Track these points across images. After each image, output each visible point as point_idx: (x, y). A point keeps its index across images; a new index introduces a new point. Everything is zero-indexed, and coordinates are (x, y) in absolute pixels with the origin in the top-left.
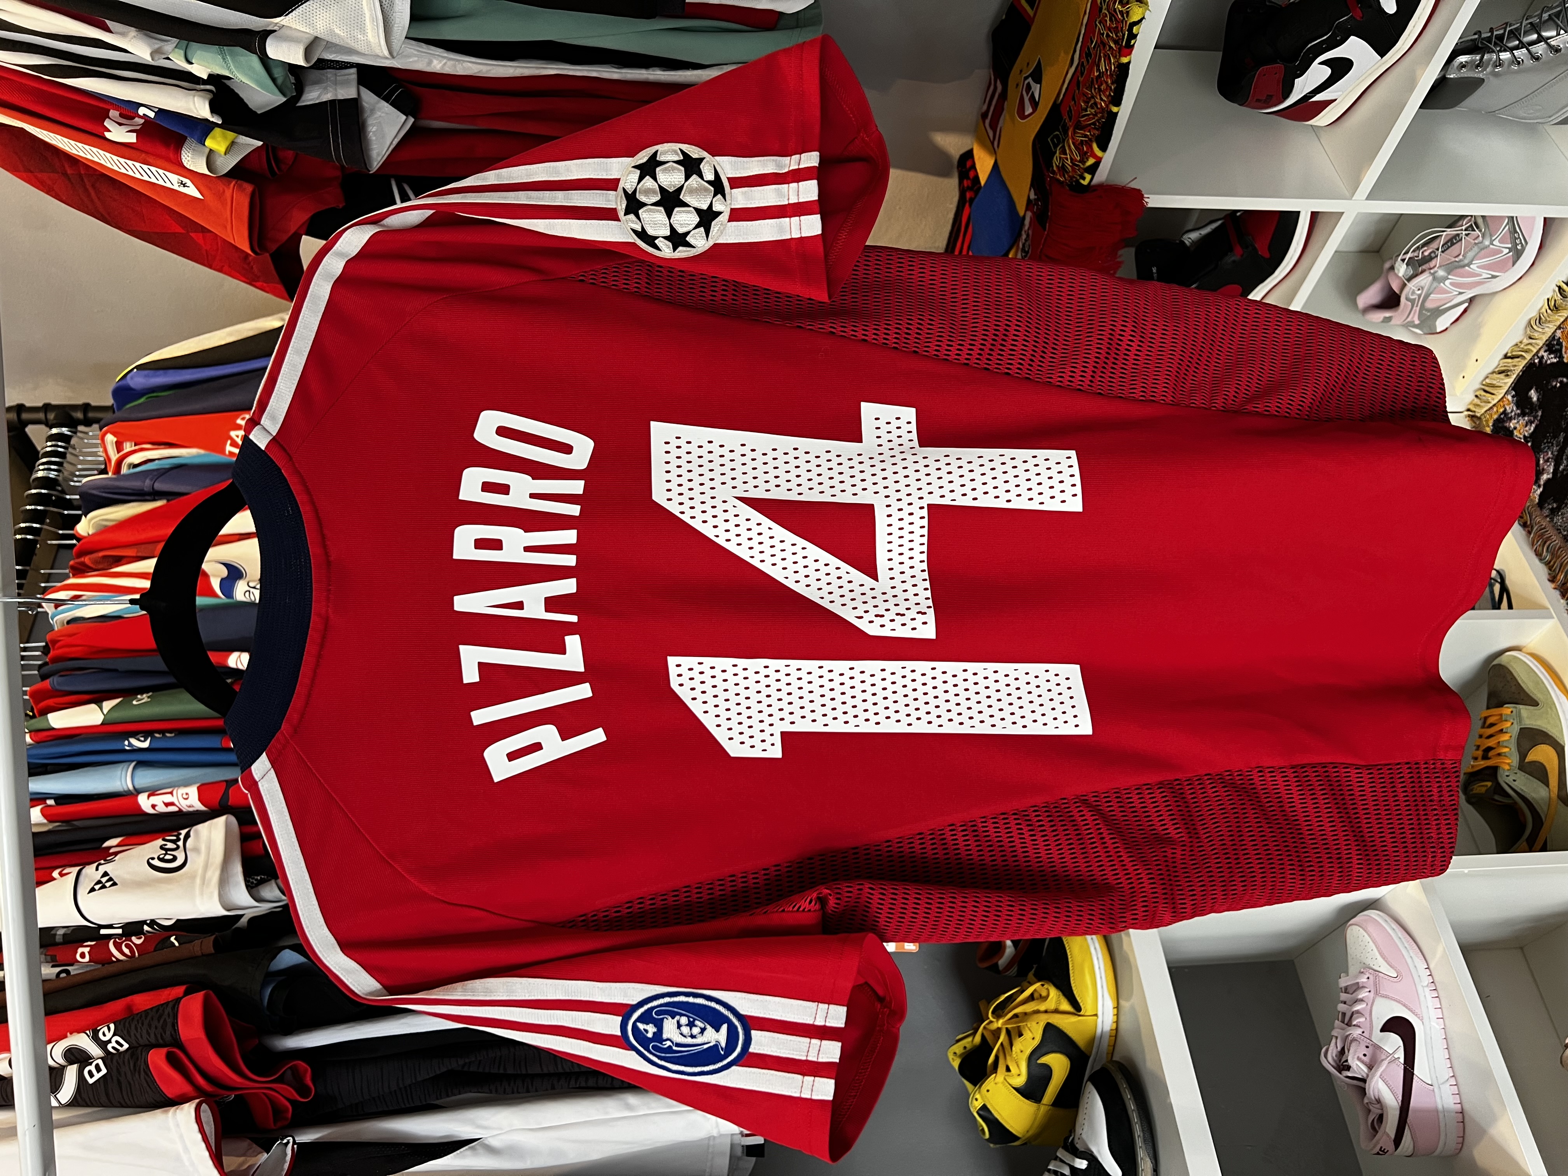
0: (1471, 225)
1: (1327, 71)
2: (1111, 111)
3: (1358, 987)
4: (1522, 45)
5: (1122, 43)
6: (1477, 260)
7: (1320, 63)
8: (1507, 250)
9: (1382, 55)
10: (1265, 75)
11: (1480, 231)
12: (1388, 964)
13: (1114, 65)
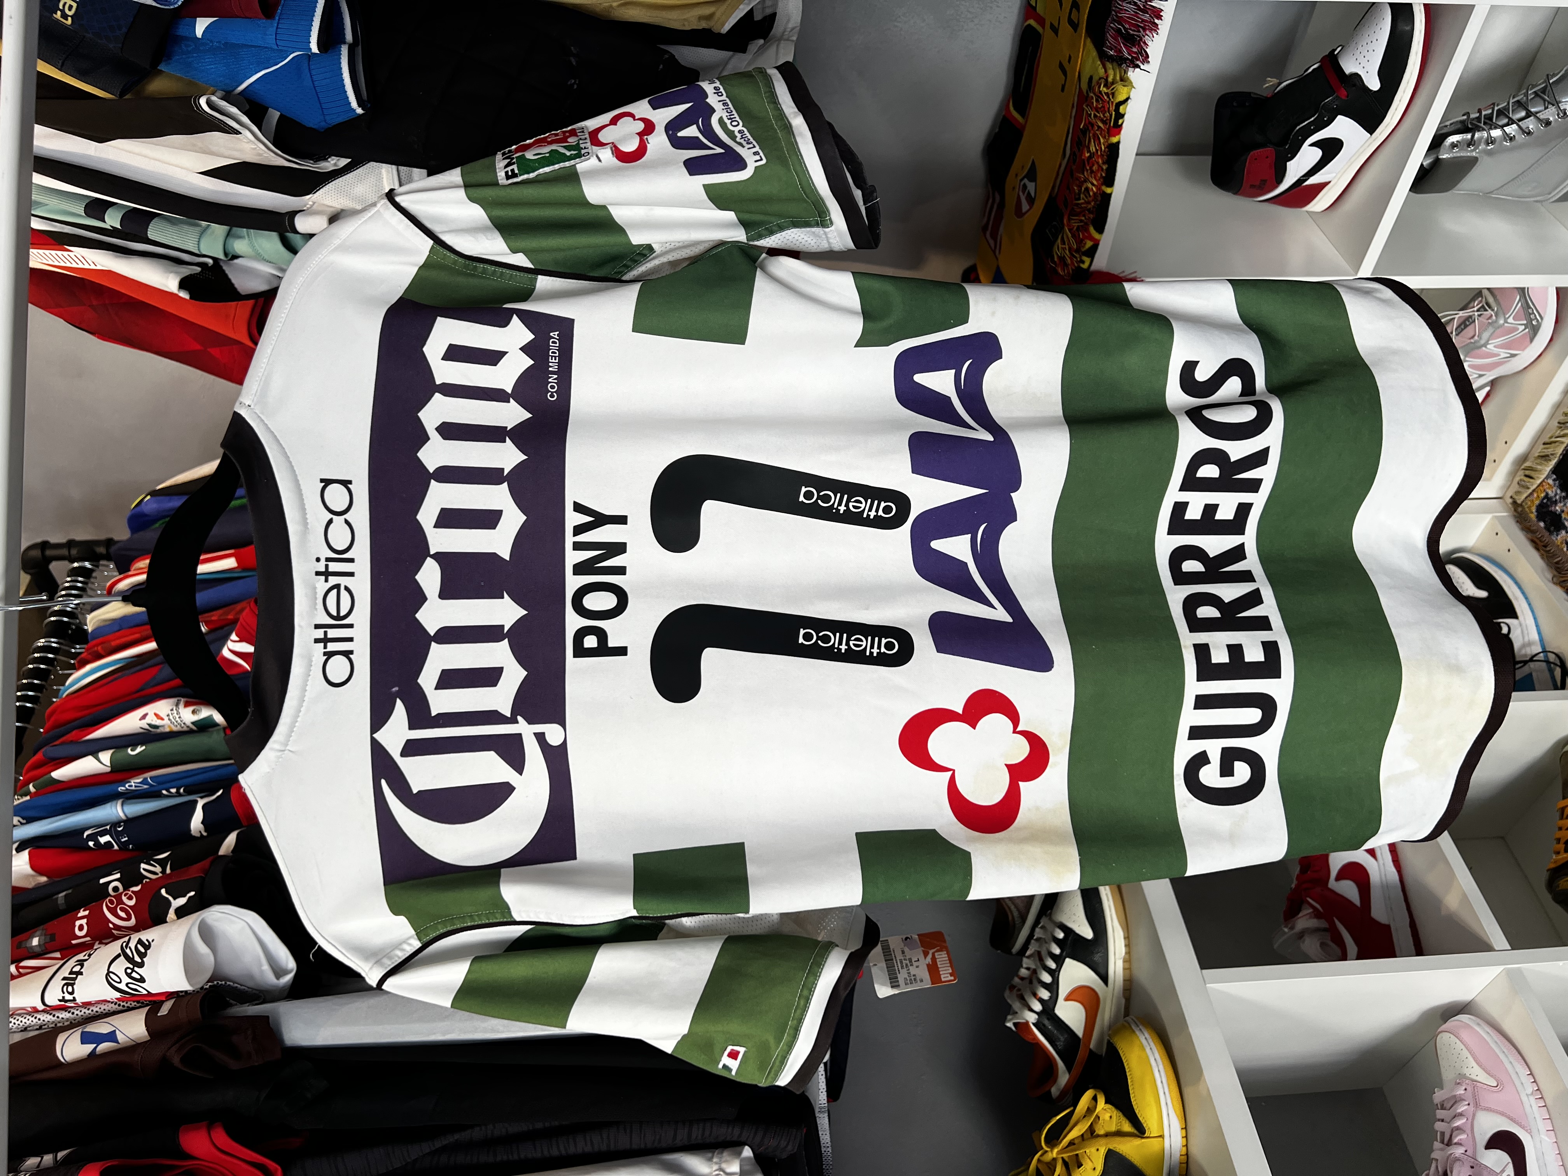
0: (1483, 306)
1: (1317, 153)
2: (1104, 192)
3: (1456, 1101)
4: (1511, 122)
5: (1110, 123)
6: (1493, 340)
7: (1311, 145)
8: (1523, 327)
9: (1371, 134)
10: (1256, 159)
11: (1493, 310)
13: (1104, 145)
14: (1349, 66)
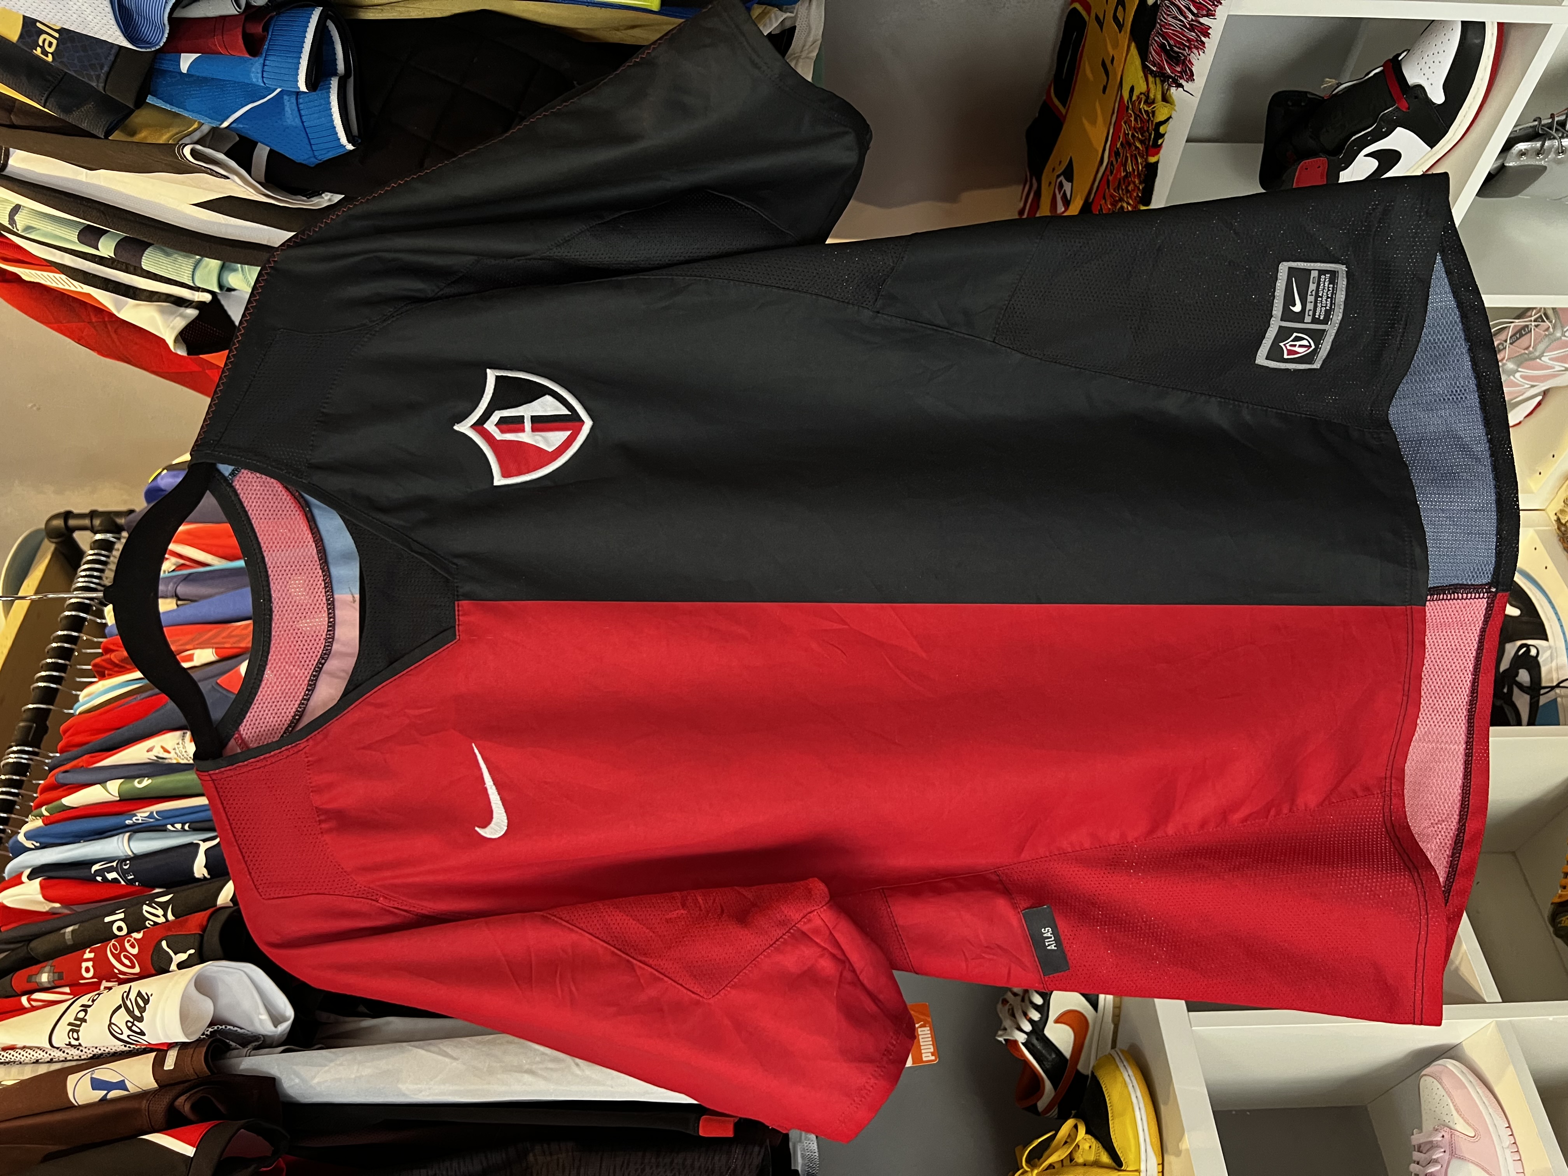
0: (1541, 316)
1: (1374, 164)
3: (1432, 1146)
5: (1149, 143)
6: (1549, 352)
7: (1366, 156)
9: (1432, 147)
10: (1307, 169)
11: (1551, 322)
12: (1465, 1121)
13: (1142, 164)
14: (1413, 77)
